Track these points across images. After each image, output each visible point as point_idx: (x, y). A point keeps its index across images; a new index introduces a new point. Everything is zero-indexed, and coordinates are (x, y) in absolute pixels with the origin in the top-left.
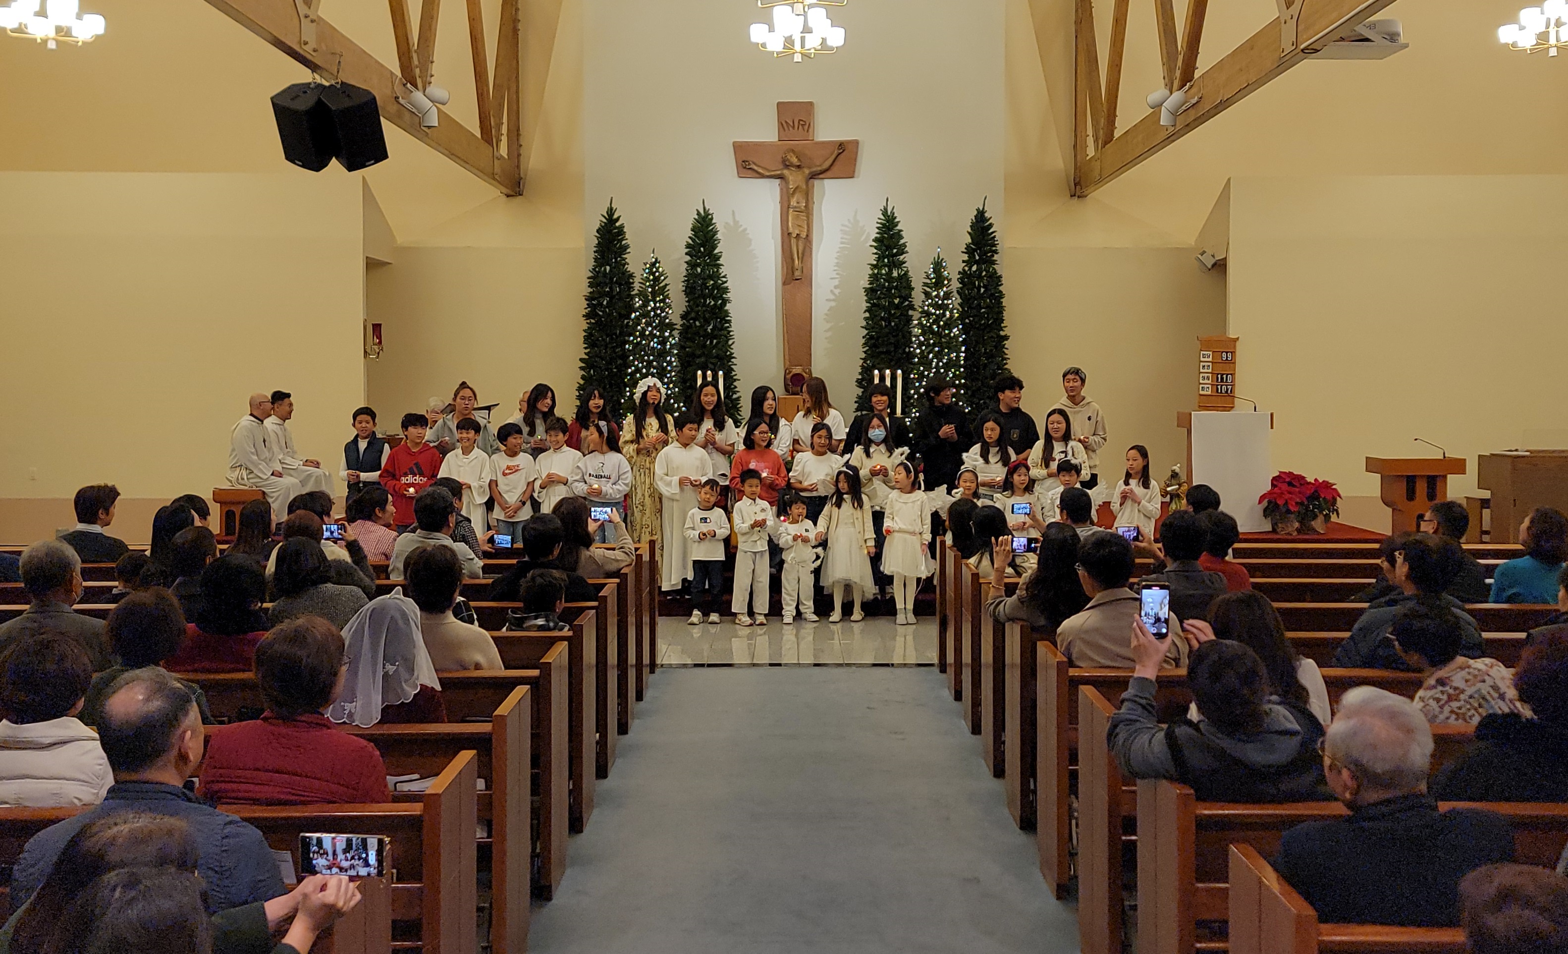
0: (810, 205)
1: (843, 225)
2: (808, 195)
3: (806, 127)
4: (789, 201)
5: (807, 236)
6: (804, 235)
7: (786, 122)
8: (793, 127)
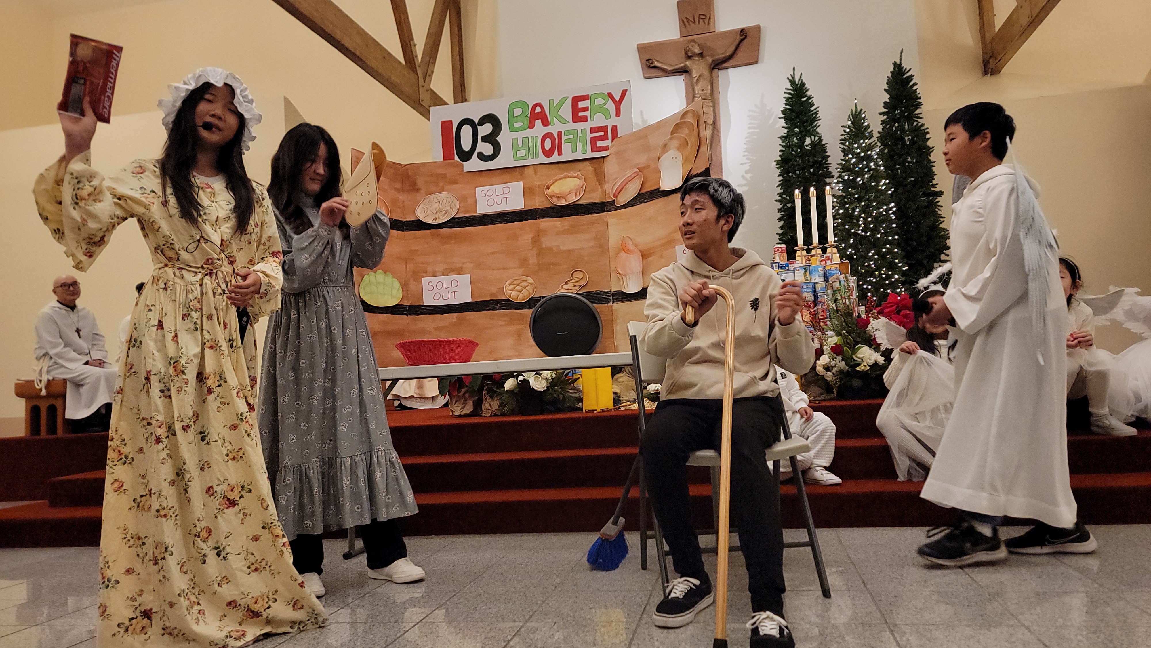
0: (715, 93)
1: (749, 111)
2: (712, 83)
3: (706, 21)
4: (694, 90)
5: (714, 123)
6: (710, 121)
7: (686, 18)
8: (694, 22)
